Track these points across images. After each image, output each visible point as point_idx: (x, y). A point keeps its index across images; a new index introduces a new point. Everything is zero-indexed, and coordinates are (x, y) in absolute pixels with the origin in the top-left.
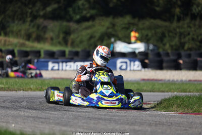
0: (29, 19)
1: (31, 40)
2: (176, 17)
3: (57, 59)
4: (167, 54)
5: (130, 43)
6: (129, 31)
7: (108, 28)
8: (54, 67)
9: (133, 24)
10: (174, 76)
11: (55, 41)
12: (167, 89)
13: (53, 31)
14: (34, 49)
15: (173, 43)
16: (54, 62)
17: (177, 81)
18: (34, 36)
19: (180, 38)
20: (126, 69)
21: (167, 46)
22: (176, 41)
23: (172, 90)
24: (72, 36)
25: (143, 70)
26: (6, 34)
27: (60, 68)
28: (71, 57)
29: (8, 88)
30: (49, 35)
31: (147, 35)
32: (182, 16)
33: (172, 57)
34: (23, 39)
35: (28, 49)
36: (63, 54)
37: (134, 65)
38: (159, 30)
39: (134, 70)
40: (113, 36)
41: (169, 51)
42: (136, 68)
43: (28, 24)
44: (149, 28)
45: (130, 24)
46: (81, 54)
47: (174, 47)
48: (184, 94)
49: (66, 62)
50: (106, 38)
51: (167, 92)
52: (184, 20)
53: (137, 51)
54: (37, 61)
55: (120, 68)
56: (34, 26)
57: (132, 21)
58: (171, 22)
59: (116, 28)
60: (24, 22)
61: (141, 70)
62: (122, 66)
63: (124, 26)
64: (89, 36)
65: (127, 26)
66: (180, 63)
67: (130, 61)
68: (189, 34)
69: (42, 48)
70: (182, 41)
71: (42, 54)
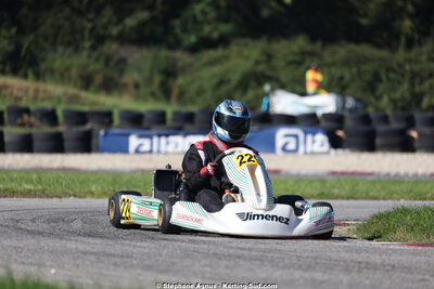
0: (87, 44)
1: (92, 88)
2: (403, 40)
3: (148, 129)
4: (385, 119)
5: (303, 94)
6: (302, 69)
7: (257, 63)
8: (140, 145)
9: (312, 54)
10: (398, 165)
11: (144, 90)
12: (383, 193)
13: (139, 70)
14: (97, 108)
15: (397, 95)
16: (141, 136)
17: (406, 175)
18: (98, 79)
19: (412, 85)
20: (296, 150)
21: (385, 101)
22: (403, 90)
23: (395, 196)
24: (180, 81)
25: (333, 151)
26: (38, 76)
27: (155, 149)
28: (177, 124)
29: (43, 191)
30: (130, 77)
31: (341, 78)
32: (416, 36)
33: (395, 125)
34: (75, 86)
35: (86, 109)
36: (160, 118)
37: (314, 142)
38: (367, 68)
39: (313, 153)
40: (269, 79)
41: (389, 112)
42: (317, 147)
43: (85, 53)
44: (346, 63)
45: (304, 54)
46: (198, 118)
47: (400, 104)
48: (419, 203)
49: (167, 136)
50: (253, 83)
51: (384, 199)
52: (420, 45)
53: (320, 113)
54: (106, 135)
55: (284, 149)
56: (97, 59)
57: (310, 48)
58: (393, 49)
59: (279, 63)
60: (77, 49)
61: (327, 153)
62: (286, 144)
63: (291, 58)
64: (215, 81)
65: (298, 58)
66: (412, 138)
67: (306, 133)
68: (431, 75)
69: (115, 106)
70: (417, 89)
71: (116, 119)
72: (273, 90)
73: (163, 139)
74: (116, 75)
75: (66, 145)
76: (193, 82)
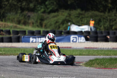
0: (19, 11)
1: (21, 24)
2: (107, 10)
3: (35, 36)
4: (102, 33)
7: (67, 17)
9: (82, 14)
10: (104, 45)
11: (35, 25)
13: (34, 19)
14: (22, 30)
15: (106, 26)
16: (33, 38)
17: (106, 48)
18: (22, 22)
20: (76, 42)
21: (102, 27)
22: (107, 24)
23: (100, 55)
24: (45, 22)
25: (86, 42)
27: (37, 41)
28: (43, 34)
29: (5, 54)
30: (31, 21)
33: (104, 34)
34: (16, 23)
35: (18, 30)
36: (39, 33)
37: (81, 39)
38: (97, 18)
39: (81, 42)
40: (70, 21)
41: (103, 31)
42: (82, 41)
43: (18, 14)
45: (80, 14)
47: (106, 28)
50: (65, 22)
51: (97, 55)
53: (83, 31)
54: (23, 37)
55: (73, 41)
56: (22, 16)
57: (81, 12)
58: (105, 13)
59: (72, 17)
60: (16, 13)
61: (85, 42)
63: (76, 15)
64: (55, 22)
65: (78, 15)
66: (108, 38)
67: (79, 37)
68: (115, 20)
69: (27, 29)
70: (111, 24)
71: (27, 33)
72: (71, 24)
73: (39, 39)
74: (27, 20)
75: (12, 40)
76: (49, 22)
